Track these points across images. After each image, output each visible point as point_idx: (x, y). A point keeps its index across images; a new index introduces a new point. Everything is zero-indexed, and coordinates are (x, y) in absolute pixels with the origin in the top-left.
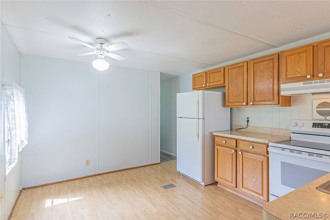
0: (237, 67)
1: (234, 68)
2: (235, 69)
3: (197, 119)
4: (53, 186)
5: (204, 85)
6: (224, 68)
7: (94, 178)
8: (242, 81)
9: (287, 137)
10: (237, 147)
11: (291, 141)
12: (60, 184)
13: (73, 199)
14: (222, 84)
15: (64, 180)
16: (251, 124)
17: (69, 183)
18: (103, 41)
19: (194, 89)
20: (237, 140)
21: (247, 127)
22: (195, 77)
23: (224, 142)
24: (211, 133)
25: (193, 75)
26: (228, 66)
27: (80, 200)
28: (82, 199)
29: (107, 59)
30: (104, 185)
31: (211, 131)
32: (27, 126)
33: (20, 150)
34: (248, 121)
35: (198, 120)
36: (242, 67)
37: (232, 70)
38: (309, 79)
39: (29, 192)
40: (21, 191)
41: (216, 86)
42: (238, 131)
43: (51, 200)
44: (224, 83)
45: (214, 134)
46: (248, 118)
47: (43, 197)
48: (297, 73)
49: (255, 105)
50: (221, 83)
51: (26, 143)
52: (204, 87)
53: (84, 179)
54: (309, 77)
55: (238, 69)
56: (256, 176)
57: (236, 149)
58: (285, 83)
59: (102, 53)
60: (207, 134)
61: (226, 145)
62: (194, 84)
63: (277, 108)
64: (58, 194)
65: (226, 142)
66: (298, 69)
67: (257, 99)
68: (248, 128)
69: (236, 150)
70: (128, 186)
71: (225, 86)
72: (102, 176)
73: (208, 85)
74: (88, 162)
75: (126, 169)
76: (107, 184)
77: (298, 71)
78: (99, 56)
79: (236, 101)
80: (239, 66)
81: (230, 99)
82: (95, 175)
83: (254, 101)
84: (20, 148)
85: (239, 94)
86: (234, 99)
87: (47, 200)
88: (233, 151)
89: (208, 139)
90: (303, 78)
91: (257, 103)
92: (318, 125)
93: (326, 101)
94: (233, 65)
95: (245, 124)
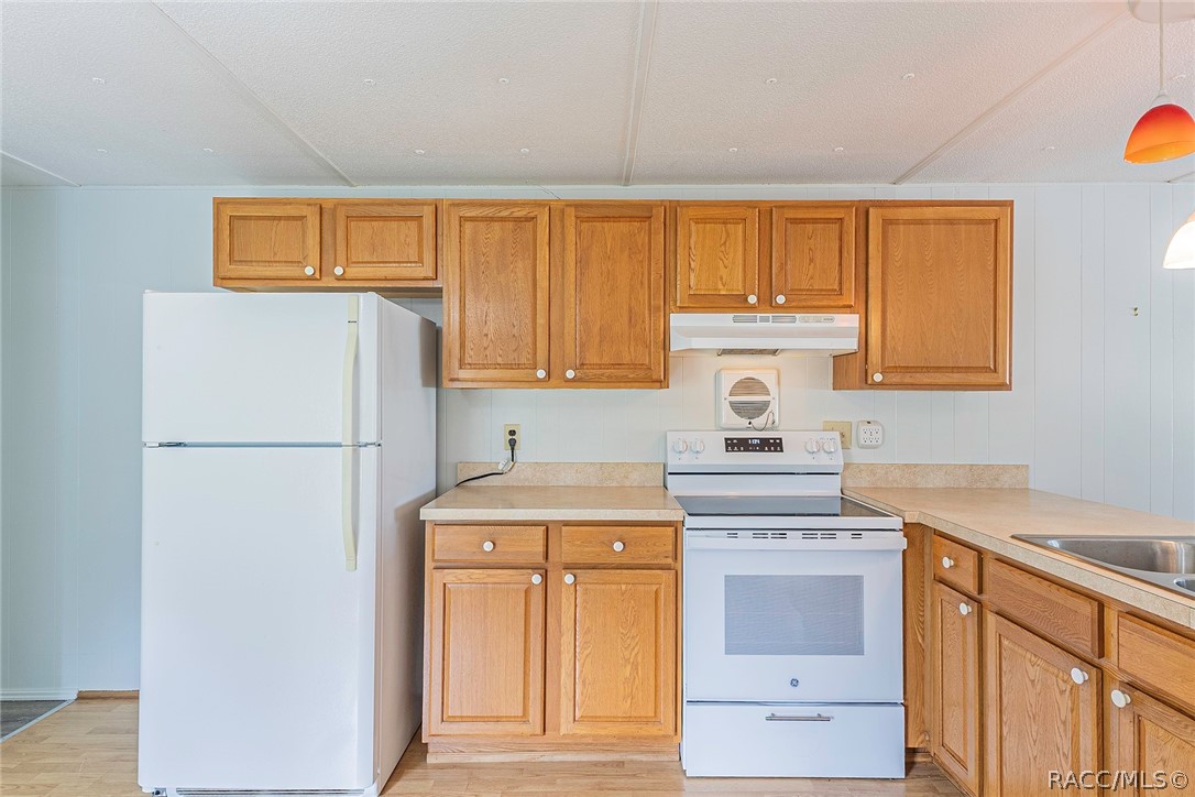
0: (502, 219)
1: (492, 219)
2: (496, 226)
5: (309, 270)
6: (435, 207)
8: (530, 278)
10: (547, 558)
14: (425, 279)
16: (524, 453)
19: (222, 280)
20: (547, 529)
21: (511, 469)
22: (233, 215)
25: (220, 203)
26: (457, 204)
34: (513, 443)
36: (529, 225)
37: (482, 225)
38: (752, 308)
44: (436, 278)
46: (512, 433)
48: (720, 283)
49: (580, 380)
50: (422, 275)
52: (311, 278)
54: (752, 299)
55: (510, 225)
56: (633, 654)
58: (683, 309)
61: (494, 558)
62: (233, 259)
65: (496, 546)
66: (724, 272)
67: (590, 357)
68: (514, 470)
69: (546, 572)
71: (440, 290)
73: (339, 271)
77: (721, 278)
79: (500, 360)
80: (515, 215)
81: (469, 352)
83: (580, 366)
85: (515, 331)
86: (488, 353)
88: (537, 579)
90: (736, 303)
91: (592, 372)
92: (734, 445)
93: (750, 374)
94: (482, 204)
95: (500, 457)
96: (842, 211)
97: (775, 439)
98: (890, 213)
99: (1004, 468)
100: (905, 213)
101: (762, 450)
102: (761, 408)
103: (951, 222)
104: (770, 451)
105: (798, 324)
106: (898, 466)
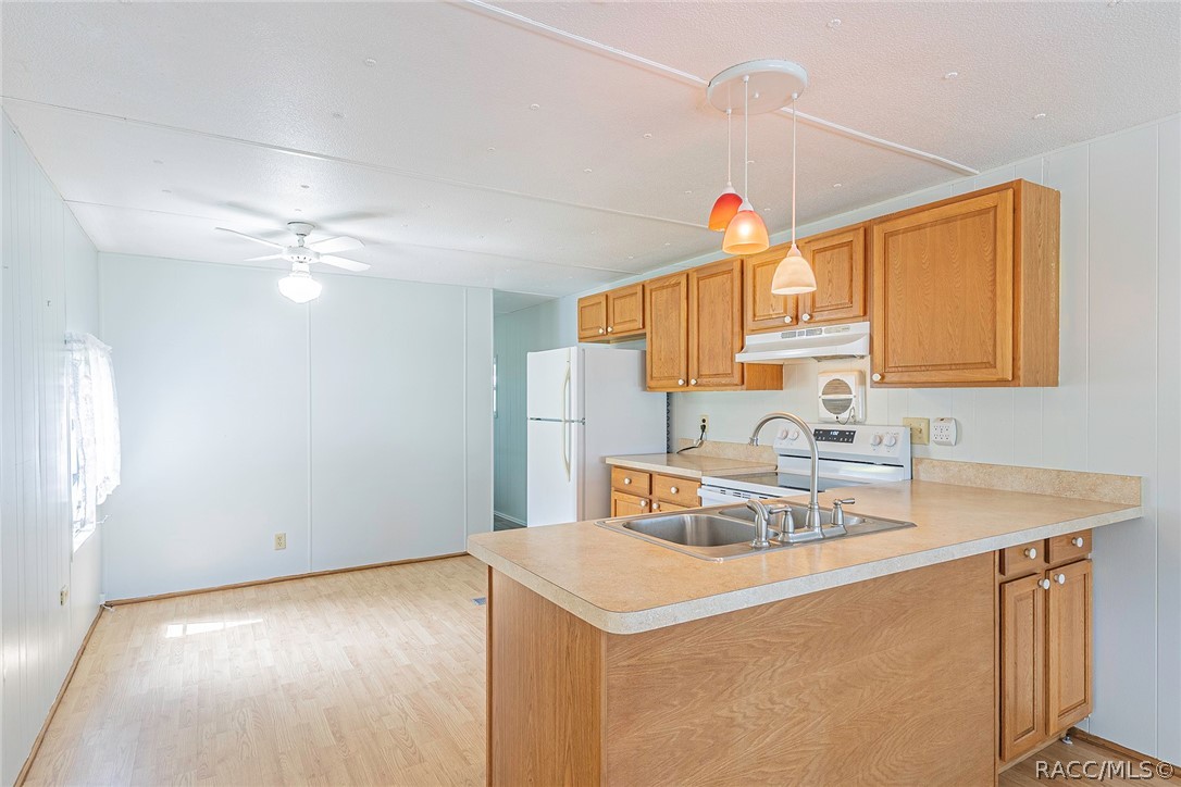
0: (667, 287)
1: (663, 287)
2: (665, 291)
3: (566, 421)
4: (186, 599)
5: (601, 331)
6: (643, 286)
7: (298, 584)
9: (770, 465)
10: (651, 493)
11: (779, 477)
12: (205, 596)
13: (236, 623)
15: (216, 586)
16: (710, 435)
17: (230, 594)
18: (304, 227)
19: (580, 339)
20: (651, 475)
21: (701, 444)
22: (584, 306)
23: (627, 481)
24: (603, 460)
25: (580, 300)
27: (253, 625)
28: (259, 624)
29: (317, 272)
30: (321, 597)
31: (604, 454)
32: (118, 438)
33: (100, 502)
34: (703, 428)
35: (567, 424)
36: (677, 288)
37: (659, 293)
39: (124, 610)
40: (102, 609)
41: (632, 333)
42: (683, 455)
43: (181, 626)
44: (644, 327)
45: (609, 461)
46: (704, 421)
47: (162, 618)
48: (771, 310)
49: (700, 385)
50: (639, 327)
51: (115, 482)
52: (603, 335)
53: (271, 586)
54: (788, 320)
55: (670, 289)
57: (650, 497)
58: (753, 331)
59: (301, 259)
60: (593, 460)
61: (630, 489)
62: (582, 328)
63: (742, 394)
64: (200, 614)
65: (630, 482)
66: (773, 302)
67: (705, 371)
68: (703, 446)
69: (651, 501)
70: (384, 598)
71: (645, 334)
72: (321, 579)
73: (609, 329)
74: (280, 541)
75: (391, 565)
76: (329, 597)
77: (772, 305)
78: (297, 266)
79: (666, 374)
80: (672, 283)
81: (654, 371)
82: (302, 577)
83: (699, 376)
84: (101, 496)
86: (661, 370)
87: (170, 627)
88: (643, 503)
89: (595, 475)
90: (780, 323)
91: (704, 381)
92: (823, 435)
93: (837, 376)
94: (659, 279)
95: (695, 434)
96: (852, 234)
97: (850, 432)
98: (889, 227)
99: (1105, 478)
100: (902, 224)
101: (838, 441)
102: (844, 406)
103: (948, 220)
104: (843, 441)
105: (824, 335)
106: (972, 465)
